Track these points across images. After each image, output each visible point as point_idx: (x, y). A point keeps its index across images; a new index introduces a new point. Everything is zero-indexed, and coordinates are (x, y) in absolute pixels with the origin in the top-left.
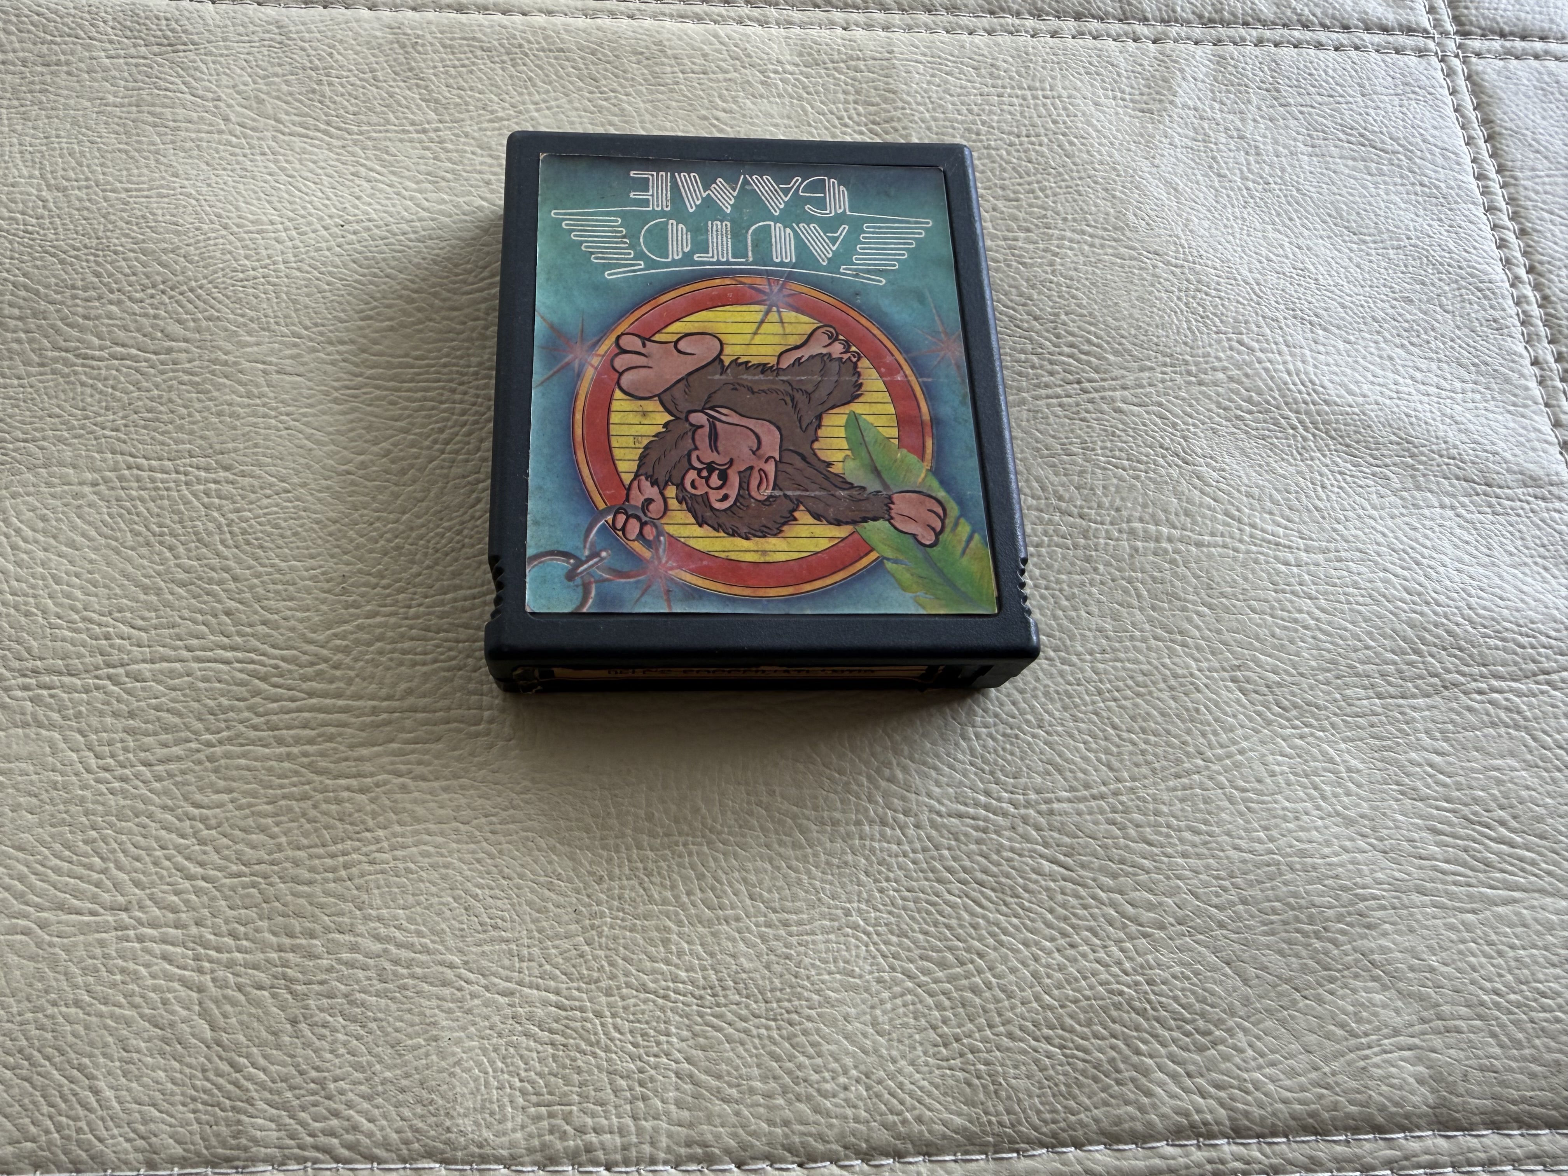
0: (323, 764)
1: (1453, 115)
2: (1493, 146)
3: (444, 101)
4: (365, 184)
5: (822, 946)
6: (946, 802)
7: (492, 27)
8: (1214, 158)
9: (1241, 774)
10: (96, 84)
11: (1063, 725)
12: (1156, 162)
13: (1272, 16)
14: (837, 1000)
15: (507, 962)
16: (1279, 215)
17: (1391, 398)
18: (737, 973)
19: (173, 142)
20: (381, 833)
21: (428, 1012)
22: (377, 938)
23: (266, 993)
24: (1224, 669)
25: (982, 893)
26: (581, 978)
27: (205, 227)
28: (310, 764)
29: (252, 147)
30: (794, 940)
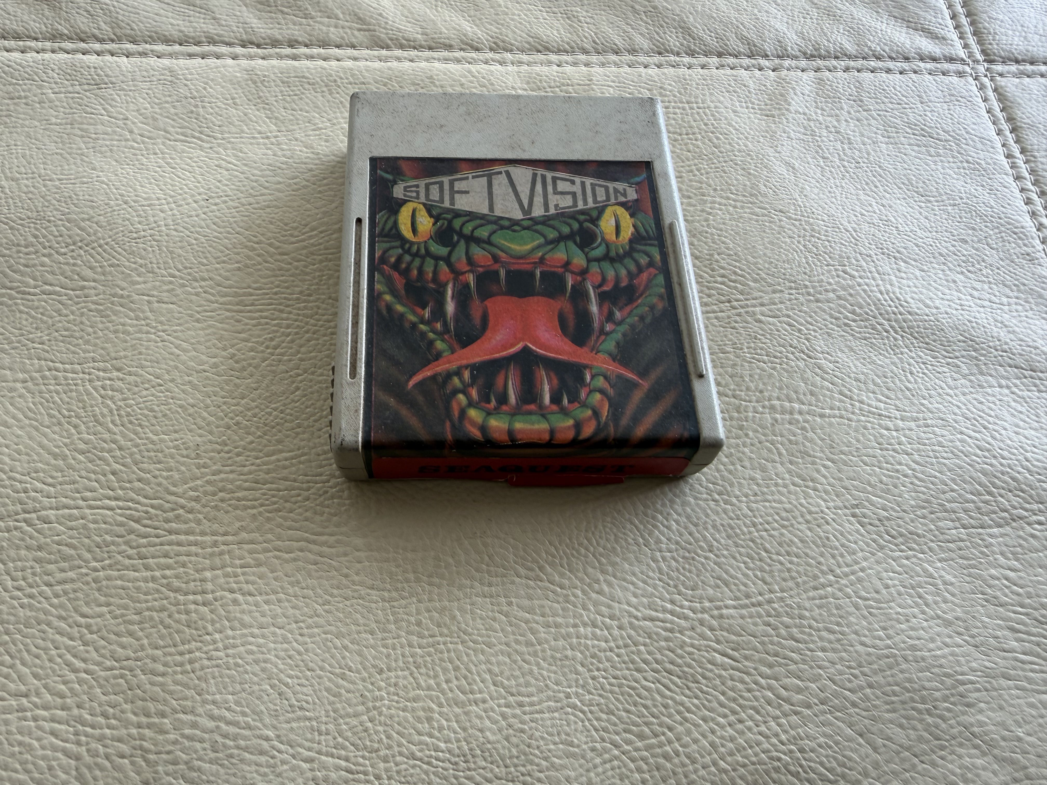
0: (176, 583)
1: (986, 115)
2: (1017, 136)
3: (282, 118)
4: (226, 173)
5: (549, 723)
6: (641, 608)
7: (315, 69)
8: (819, 146)
9: (863, 587)
10: (43, 111)
11: (727, 550)
12: (779, 149)
13: (854, 52)
14: (561, 765)
15: (309, 736)
16: (867, 184)
17: (957, 310)
18: (484, 744)
19: (93, 148)
20: (217, 636)
21: (249, 776)
22: (212, 717)
23: (126, 761)
24: (846, 507)
25: (671, 680)
26: (365, 748)
27: (112, 203)
28: (168, 585)
29: (147, 149)
30: (527, 717)
